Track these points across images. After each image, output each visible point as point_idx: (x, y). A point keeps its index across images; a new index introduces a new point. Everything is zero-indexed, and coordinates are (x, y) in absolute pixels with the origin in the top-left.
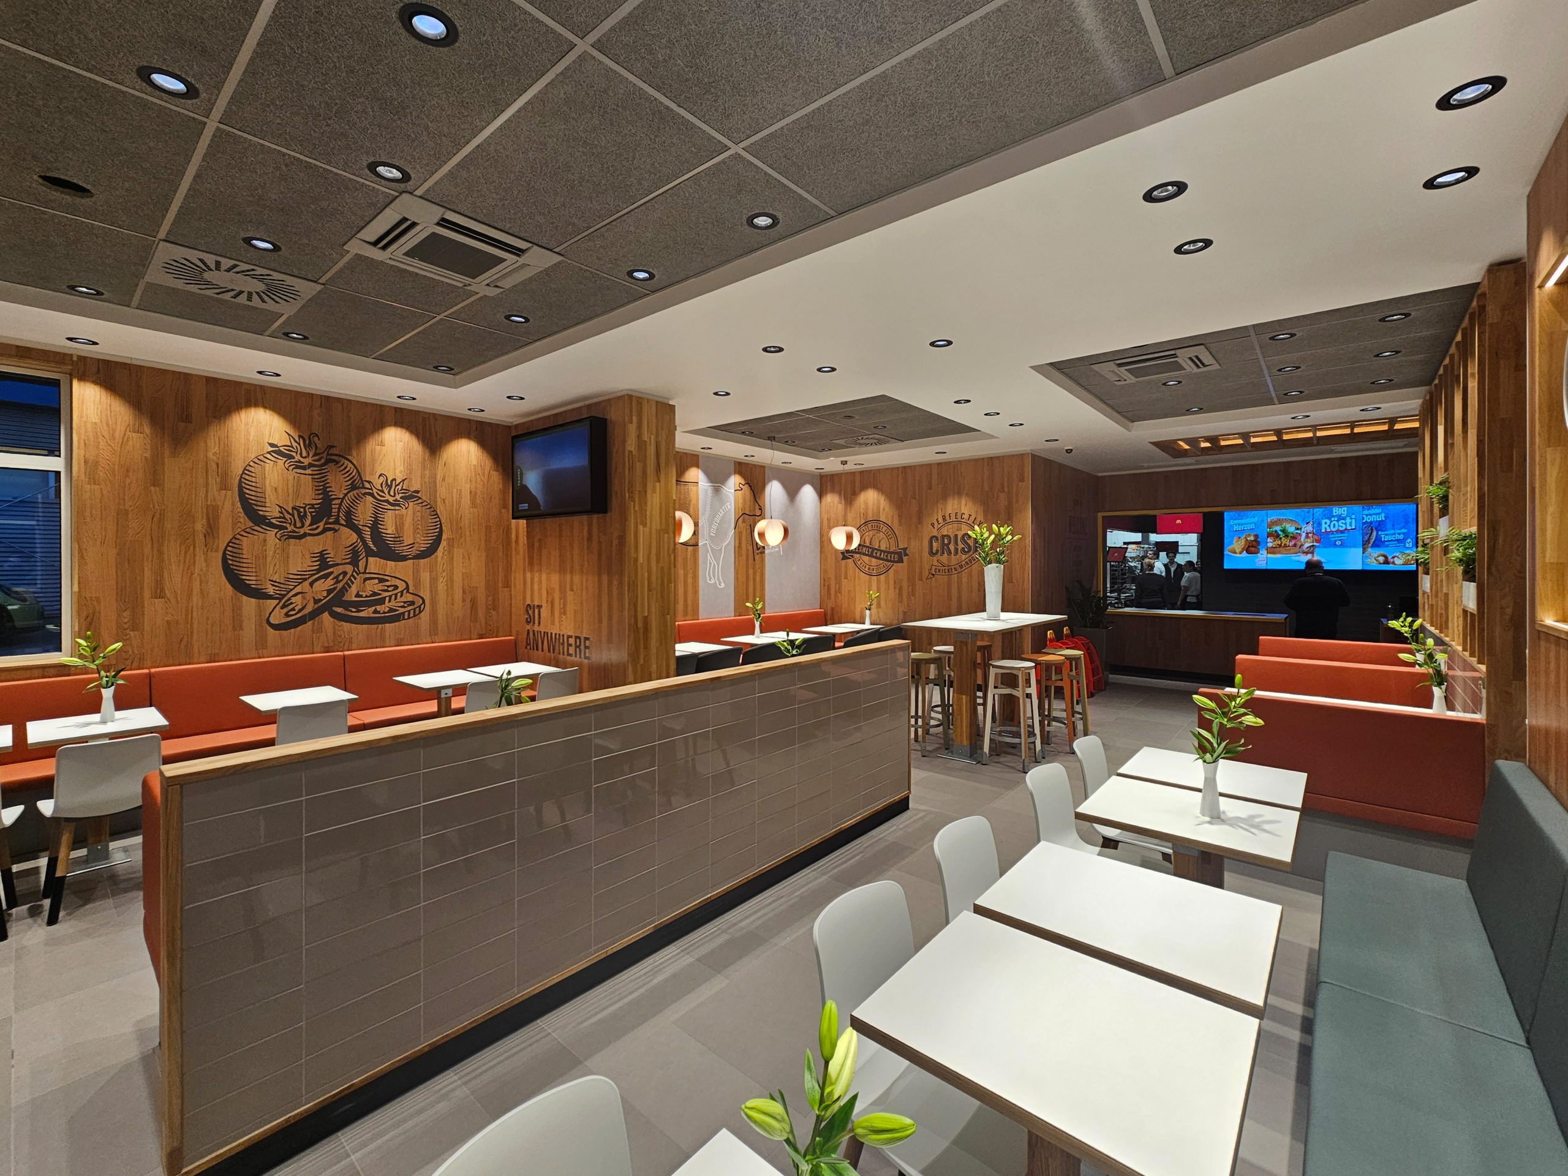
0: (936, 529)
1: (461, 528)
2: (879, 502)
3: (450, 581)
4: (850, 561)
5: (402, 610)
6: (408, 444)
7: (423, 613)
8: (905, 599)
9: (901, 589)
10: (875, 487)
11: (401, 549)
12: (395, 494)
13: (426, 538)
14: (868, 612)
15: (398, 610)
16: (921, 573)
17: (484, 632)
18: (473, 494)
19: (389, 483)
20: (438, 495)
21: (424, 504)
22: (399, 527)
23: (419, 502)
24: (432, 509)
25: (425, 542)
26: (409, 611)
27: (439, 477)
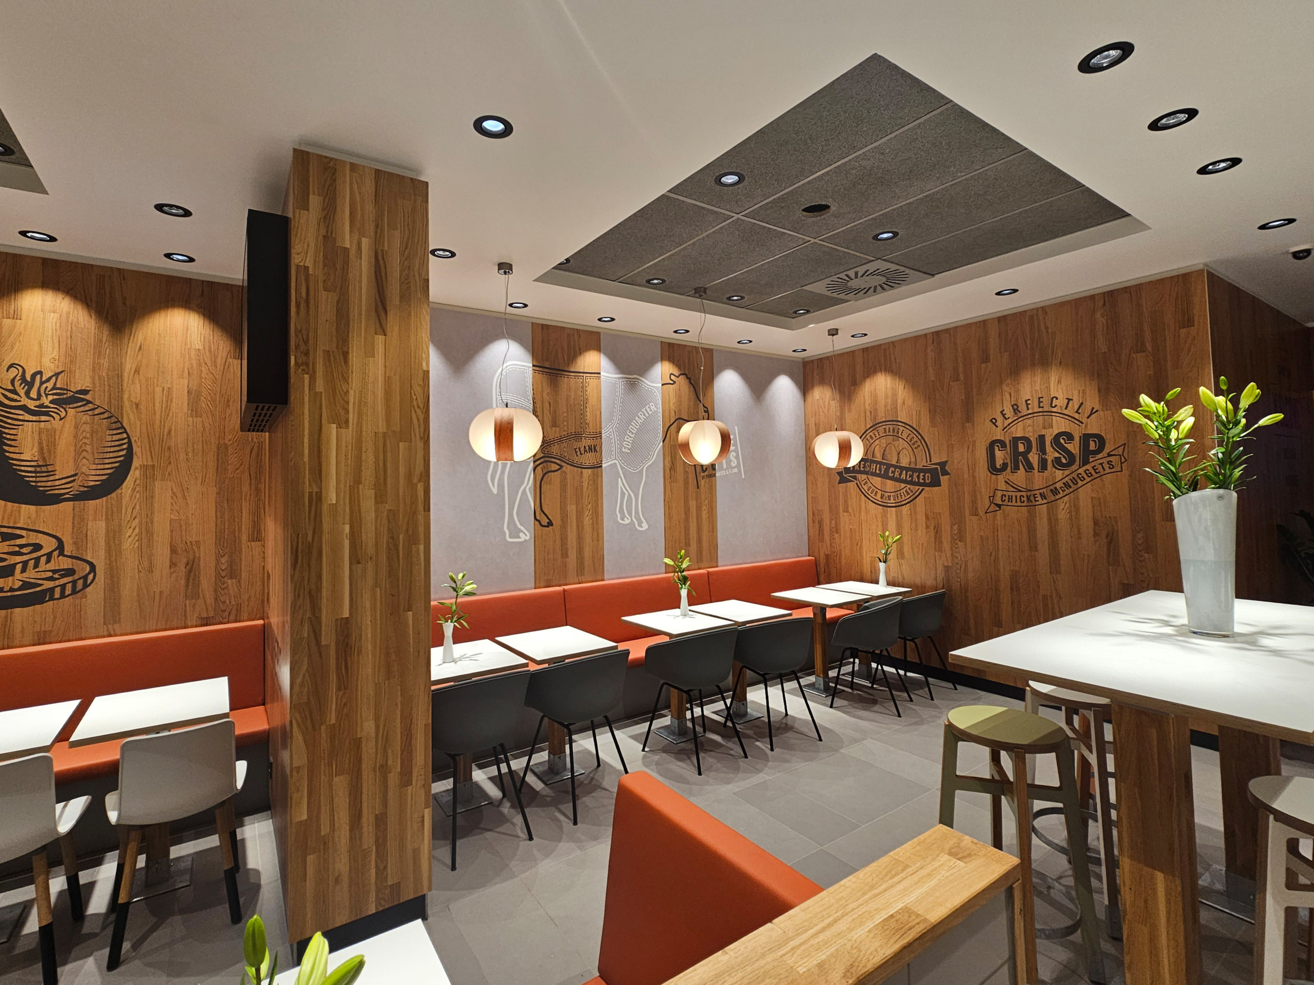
0: (1000, 427)
1: (169, 448)
2: (895, 394)
3: (147, 534)
4: (852, 485)
5: (49, 585)
6: (68, 318)
7: (90, 588)
8: (946, 546)
9: (937, 530)
10: (889, 369)
11: (49, 484)
12: (39, 395)
13: (99, 467)
14: (882, 566)
15: (41, 585)
16: (974, 502)
17: (211, 614)
18: (194, 396)
19: (28, 378)
20: (126, 396)
21: (97, 412)
22: (47, 446)
23: (87, 408)
24: (113, 419)
25: (98, 472)
26: (63, 587)
27: (129, 366)
